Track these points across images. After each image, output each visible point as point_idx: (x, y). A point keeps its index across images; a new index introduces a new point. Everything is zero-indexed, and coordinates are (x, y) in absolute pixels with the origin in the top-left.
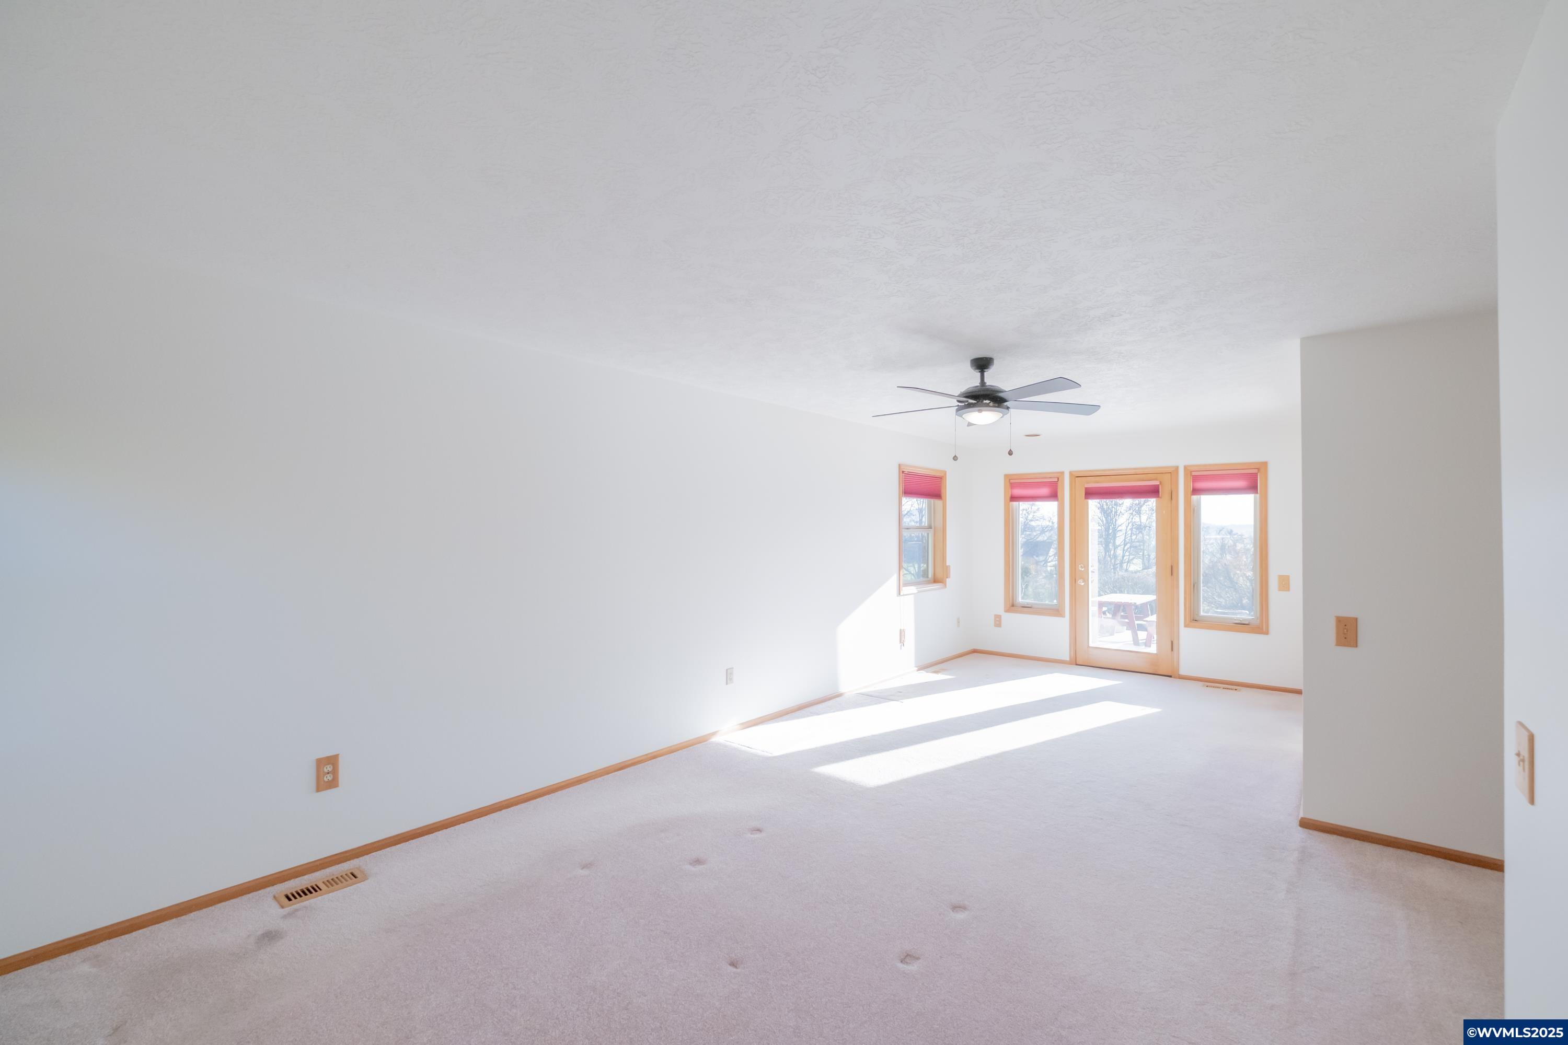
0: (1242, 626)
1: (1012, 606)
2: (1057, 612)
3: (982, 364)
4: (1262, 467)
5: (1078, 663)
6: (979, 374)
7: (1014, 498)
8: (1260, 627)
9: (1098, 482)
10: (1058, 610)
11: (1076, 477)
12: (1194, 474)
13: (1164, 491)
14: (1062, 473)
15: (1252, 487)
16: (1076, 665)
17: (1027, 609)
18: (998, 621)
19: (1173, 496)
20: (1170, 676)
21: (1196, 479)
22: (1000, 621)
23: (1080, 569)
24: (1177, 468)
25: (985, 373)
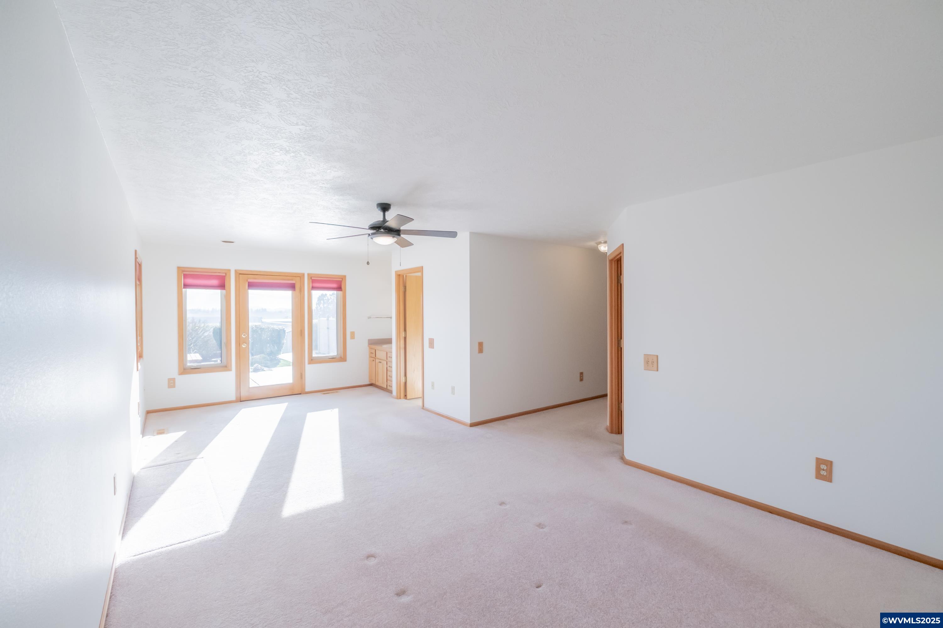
0: (332, 359)
1: (185, 370)
2: (225, 367)
3: (385, 207)
4: (344, 278)
5: (241, 400)
6: (382, 213)
7: (186, 286)
8: (342, 358)
9: (256, 279)
10: (226, 367)
11: (240, 274)
12: (313, 278)
13: (297, 287)
14: (229, 270)
15: (339, 288)
16: (241, 401)
17: (195, 370)
18: (172, 383)
19: (301, 290)
20: (300, 394)
21: (313, 281)
22: (174, 383)
23: (243, 336)
24: (303, 275)
25: (386, 213)
